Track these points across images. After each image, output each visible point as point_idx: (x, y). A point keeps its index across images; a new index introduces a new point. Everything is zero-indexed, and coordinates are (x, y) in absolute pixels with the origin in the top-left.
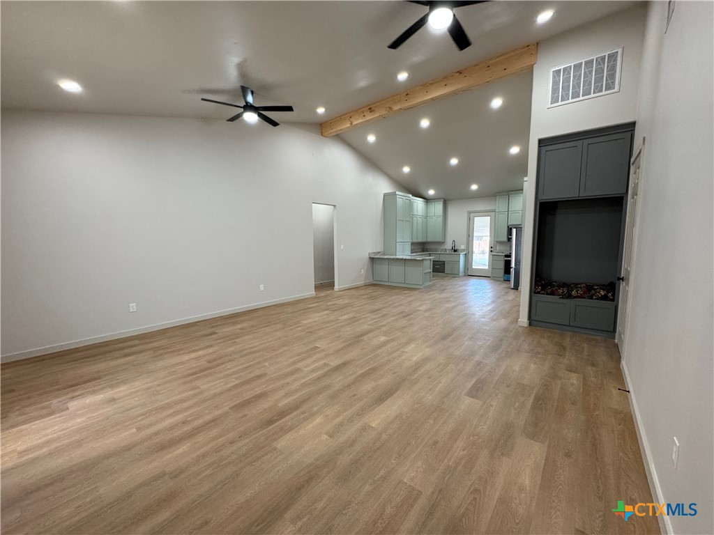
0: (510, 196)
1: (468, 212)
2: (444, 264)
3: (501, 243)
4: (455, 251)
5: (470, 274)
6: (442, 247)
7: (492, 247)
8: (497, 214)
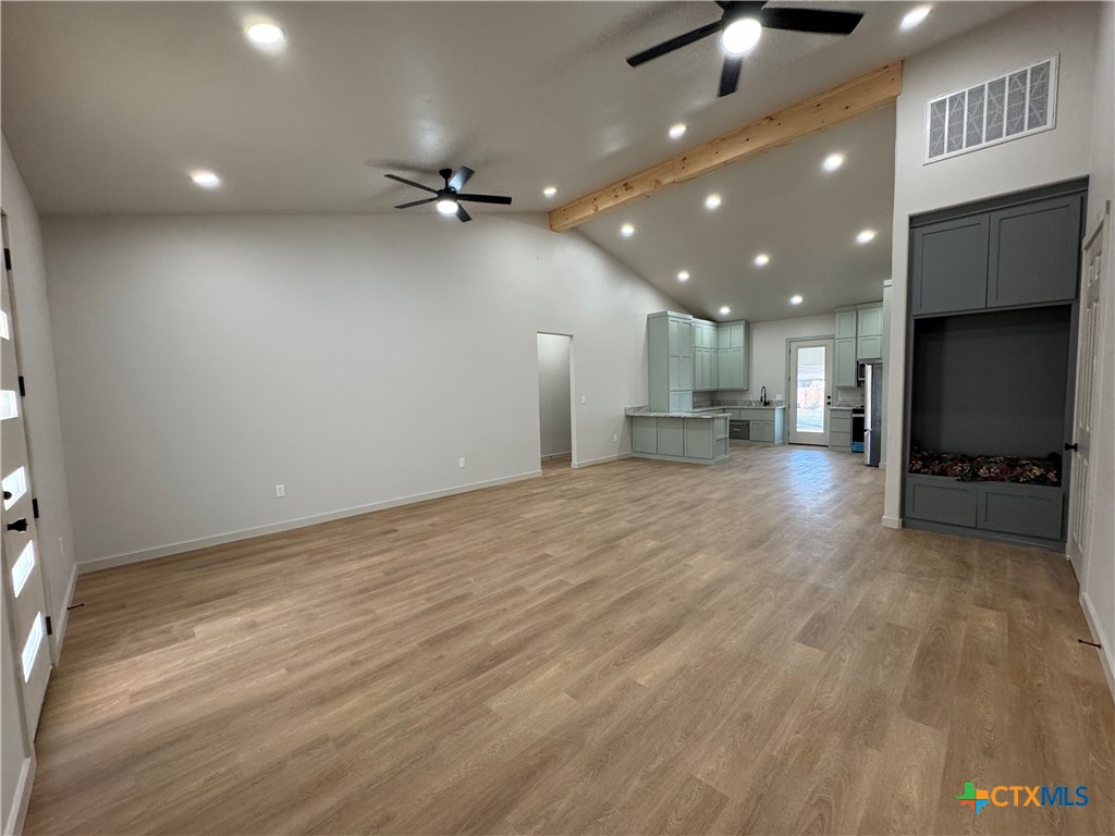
0: (860, 312)
1: (787, 340)
2: (748, 425)
3: (845, 389)
4: (766, 404)
5: (792, 441)
6: (745, 398)
7: (829, 397)
8: (837, 341)
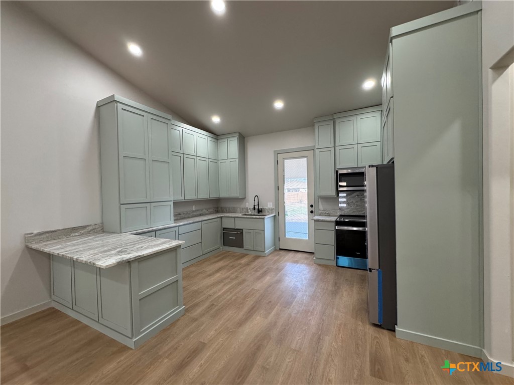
0: (337, 121)
1: (274, 151)
2: (242, 233)
3: (326, 199)
4: (260, 211)
5: (282, 250)
6: (242, 206)
7: (312, 206)
8: (317, 151)
